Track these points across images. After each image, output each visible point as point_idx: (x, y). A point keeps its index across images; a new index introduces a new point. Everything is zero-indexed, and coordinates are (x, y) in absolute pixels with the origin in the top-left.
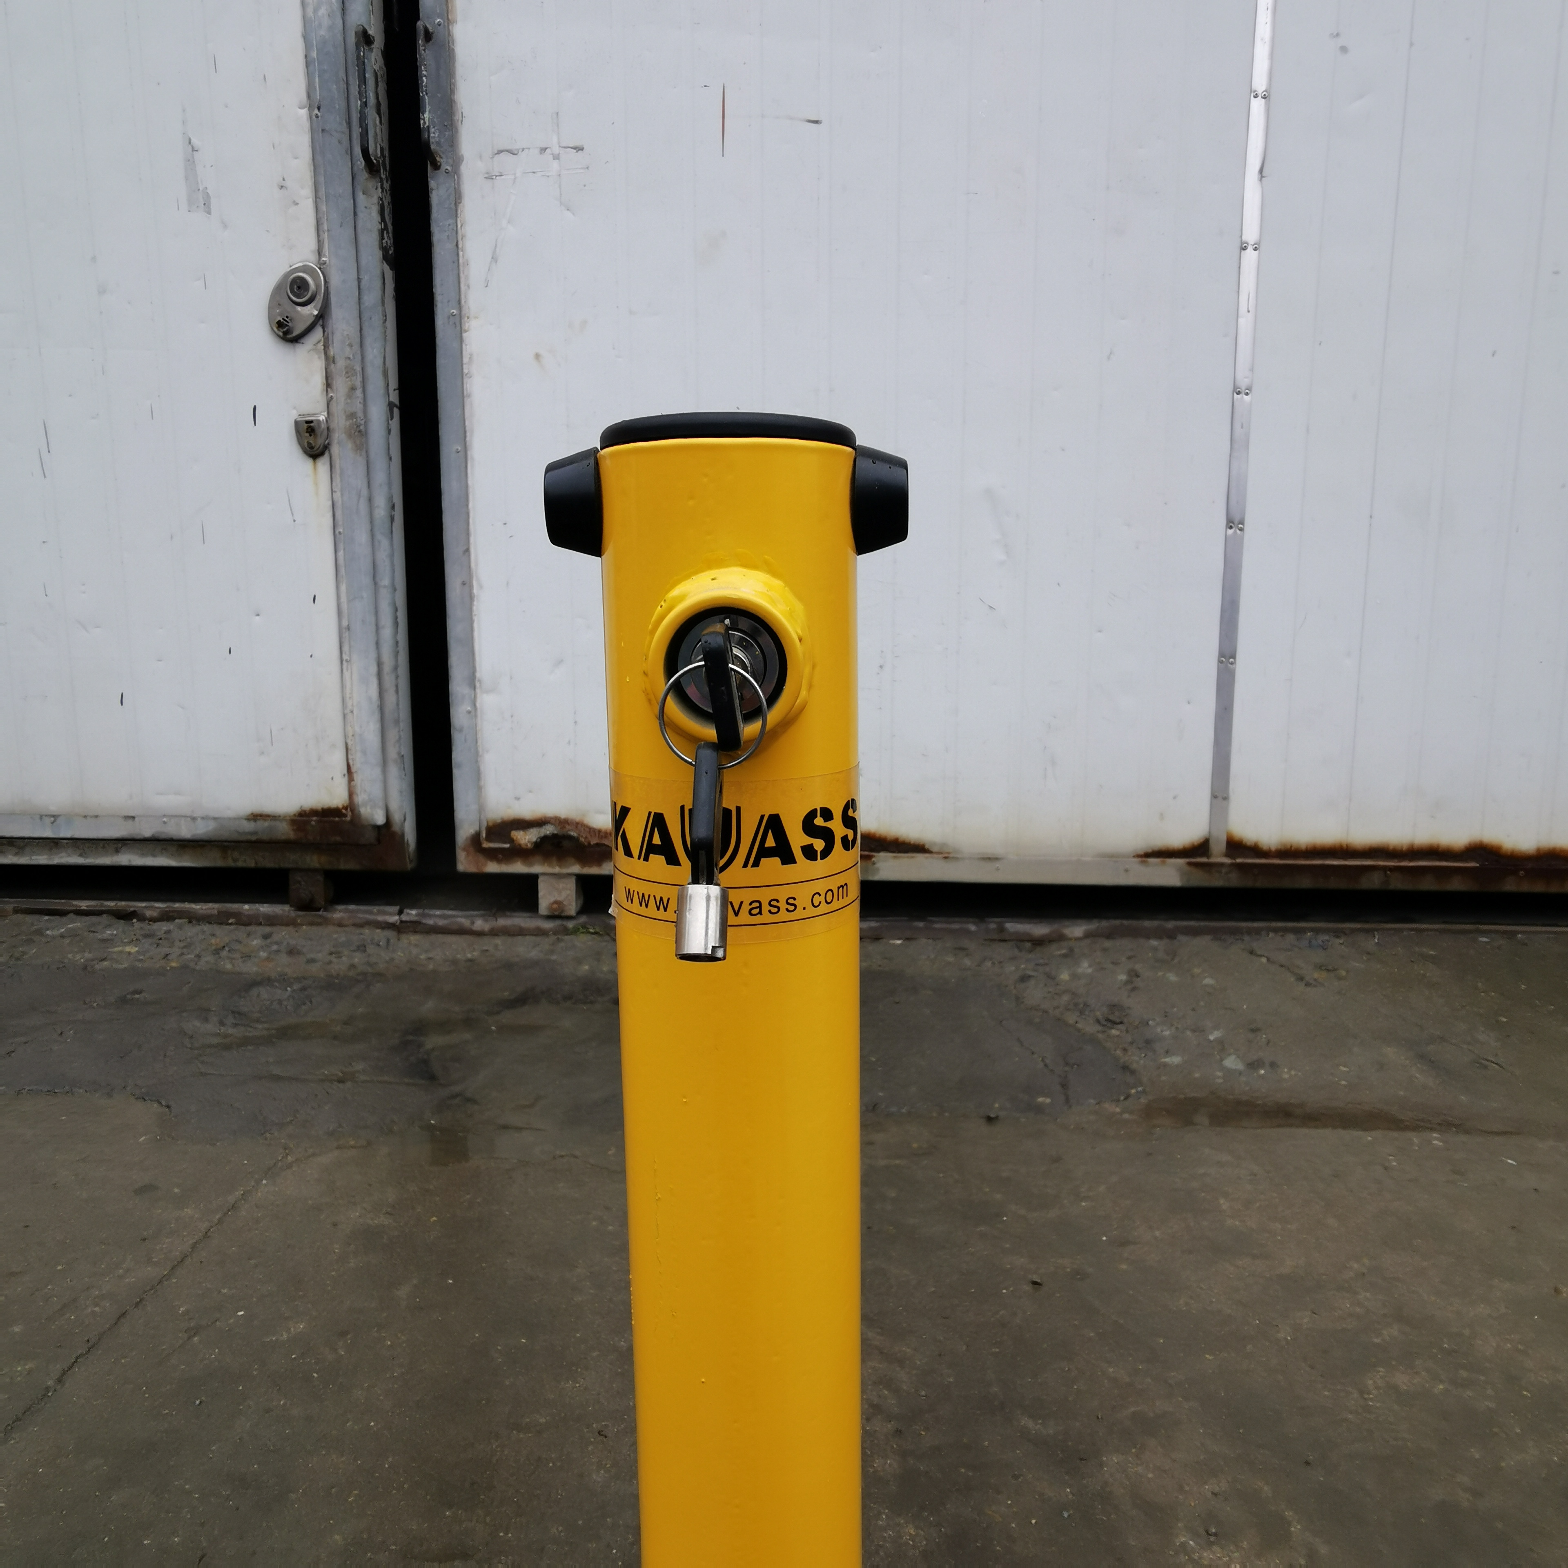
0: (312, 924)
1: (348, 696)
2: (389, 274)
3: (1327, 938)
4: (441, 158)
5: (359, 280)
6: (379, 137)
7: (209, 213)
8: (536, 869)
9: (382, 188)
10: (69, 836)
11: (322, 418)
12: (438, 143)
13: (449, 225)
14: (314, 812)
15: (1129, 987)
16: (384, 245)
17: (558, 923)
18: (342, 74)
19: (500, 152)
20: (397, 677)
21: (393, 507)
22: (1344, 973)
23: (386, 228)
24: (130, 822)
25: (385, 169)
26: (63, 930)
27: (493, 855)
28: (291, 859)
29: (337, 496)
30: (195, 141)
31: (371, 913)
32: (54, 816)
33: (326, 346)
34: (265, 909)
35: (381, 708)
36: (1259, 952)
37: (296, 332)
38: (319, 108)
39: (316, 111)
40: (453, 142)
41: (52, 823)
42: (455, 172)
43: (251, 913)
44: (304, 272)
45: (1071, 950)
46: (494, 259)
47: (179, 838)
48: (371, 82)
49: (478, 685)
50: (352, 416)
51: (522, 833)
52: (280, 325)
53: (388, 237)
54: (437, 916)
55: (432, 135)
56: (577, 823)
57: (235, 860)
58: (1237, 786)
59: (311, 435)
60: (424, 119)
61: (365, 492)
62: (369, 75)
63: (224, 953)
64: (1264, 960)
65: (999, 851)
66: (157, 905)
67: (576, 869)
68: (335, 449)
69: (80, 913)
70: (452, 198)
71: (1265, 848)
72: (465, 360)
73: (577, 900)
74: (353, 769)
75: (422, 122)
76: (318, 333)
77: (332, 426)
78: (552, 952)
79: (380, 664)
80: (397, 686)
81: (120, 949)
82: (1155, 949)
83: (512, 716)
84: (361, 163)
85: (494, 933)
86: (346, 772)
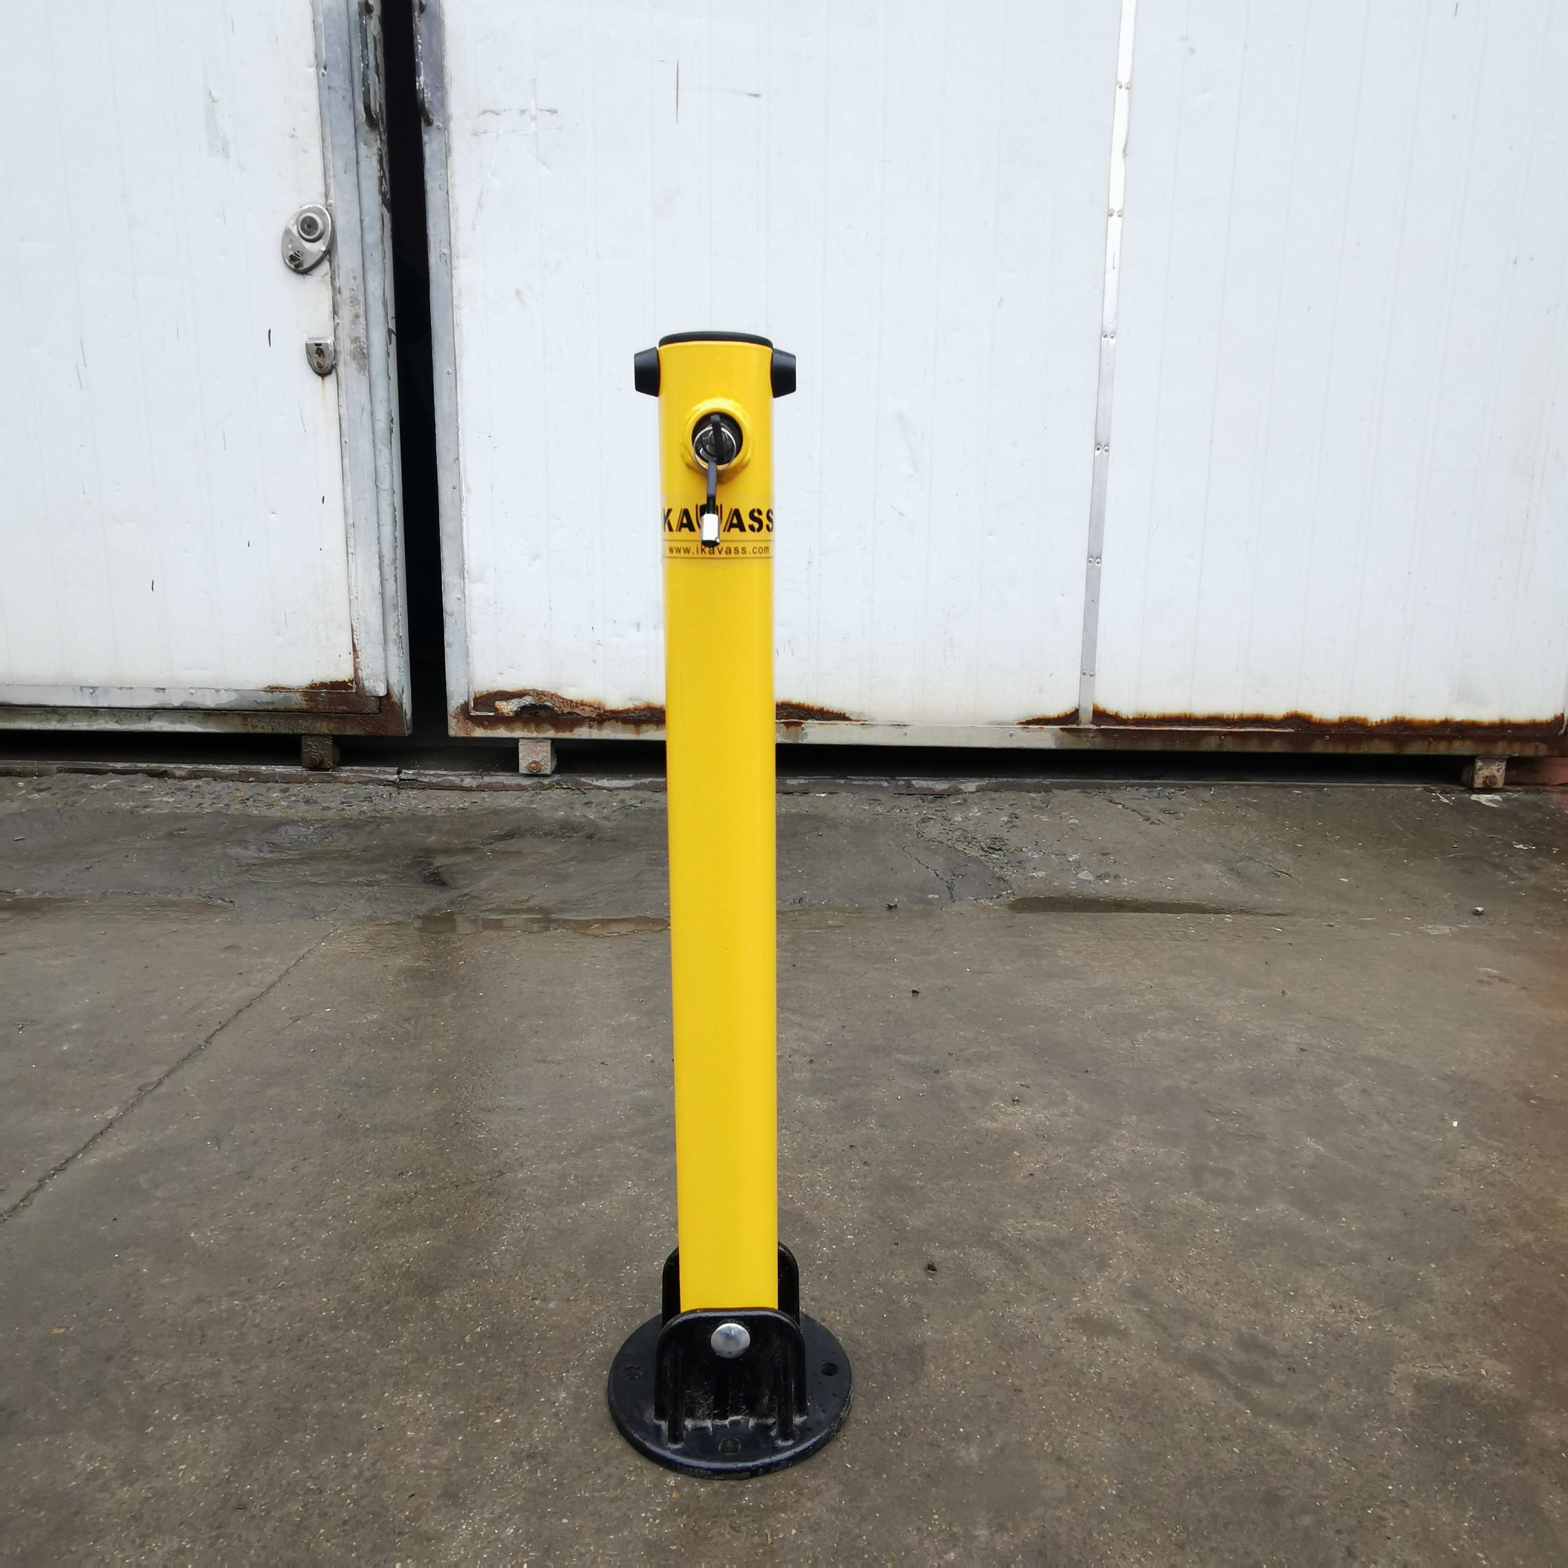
0: (322, 782)
1: (353, 584)
2: (387, 216)
3: (1173, 790)
4: (433, 115)
5: (361, 221)
6: (378, 94)
7: (228, 157)
8: (517, 734)
9: (381, 139)
10: (106, 705)
11: (330, 341)
12: (431, 102)
13: (441, 175)
14: (323, 685)
15: (1010, 825)
16: (383, 190)
17: (536, 780)
18: (345, 38)
19: (484, 112)
20: (396, 568)
21: (392, 421)
22: (1182, 815)
23: (384, 175)
24: (161, 693)
25: (383, 123)
26: (105, 785)
27: (479, 722)
28: (302, 726)
29: (343, 410)
30: (215, 93)
31: (373, 773)
32: (92, 688)
33: (333, 279)
34: (280, 769)
35: (382, 594)
36: (1116, 801)
37: (306, 266)
38: (325, 68)
39: (323, 70)
40: (443, 102)
41: (92, 694)
42: (445, 129)
43: (267, 772)
44: (314, 212)
45: (965, 800)
46: (480, 206)
47: (205, 707)
48: (371, 46)
49: (466, 575)
50: (356, 340)
51: (504, 703)
52: (292, 258)
53: (386, 183)
54: (431, 775)
55: (425, 95)
56: (553, 695)
57: (254, 727)
58: (1102, 666)
59: (320, 356)
60: (419, 82)
61: (368, 407)
62: (370, 40)
63: (249, 803)
64: (1120, 806)
65: (905, 720)
66: (184, 766)
67: (552, 734)
68: (341, 369)
69: (116, 772)
70: (443, 151)
71: (1124, 717)
72: (455, 293)
73: (552, 761)
74: (358, 648)
75: (418, 84)
76: (325, 266)
77: (338, 349)
78: (532, 802)
79: (381, 557)
80: (396, 576)
81: (159, 799)
82: (1034, 799)
83: (496, 603)
84: (363, 115)
85: (480, 789)
86: (352, 651)
